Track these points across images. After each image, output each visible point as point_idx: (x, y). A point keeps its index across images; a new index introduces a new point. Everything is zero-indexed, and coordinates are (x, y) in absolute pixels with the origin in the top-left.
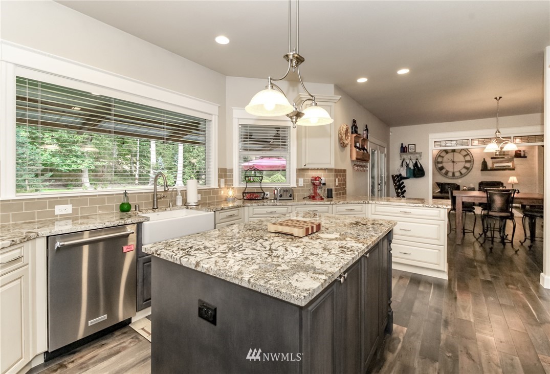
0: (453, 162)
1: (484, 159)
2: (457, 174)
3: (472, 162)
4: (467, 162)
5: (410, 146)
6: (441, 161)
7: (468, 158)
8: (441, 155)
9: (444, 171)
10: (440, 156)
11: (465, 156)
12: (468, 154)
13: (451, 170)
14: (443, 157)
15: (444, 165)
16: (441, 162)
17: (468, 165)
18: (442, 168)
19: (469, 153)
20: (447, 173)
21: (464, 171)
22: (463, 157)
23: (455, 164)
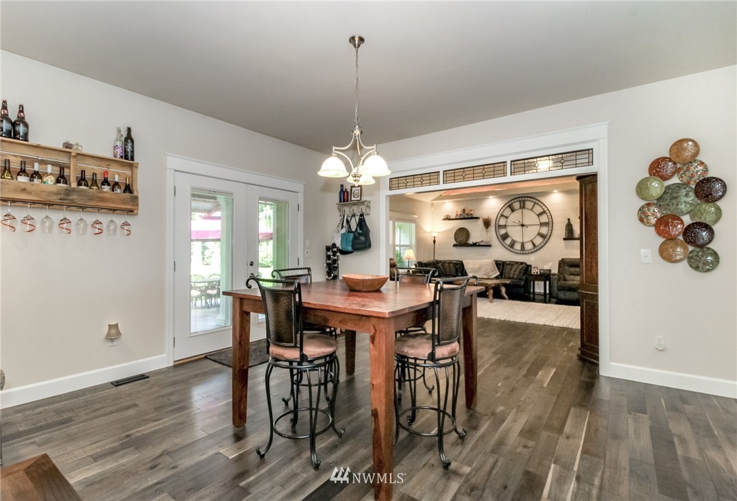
0: (523, 225)
1: (569, 220)
2: (529, 246)
3: (551, 225)
4: (542, 224)
5: (354, 189)
6: (504, 224)
7: (544, 219)
8: (505, 214)
9: (508, 241)
10: (502, 215)
11: (539, 215)
12: (544, 212)
13: (518, 238)
14: (507, 217)
15: (510, 230)
16: (505, 226)
17: (544, 230)
18: (505, 236)
19: (546, 209)
20: (512, 245)
21: (538, 241)
22: (537, 217)
23: (525, 228)
